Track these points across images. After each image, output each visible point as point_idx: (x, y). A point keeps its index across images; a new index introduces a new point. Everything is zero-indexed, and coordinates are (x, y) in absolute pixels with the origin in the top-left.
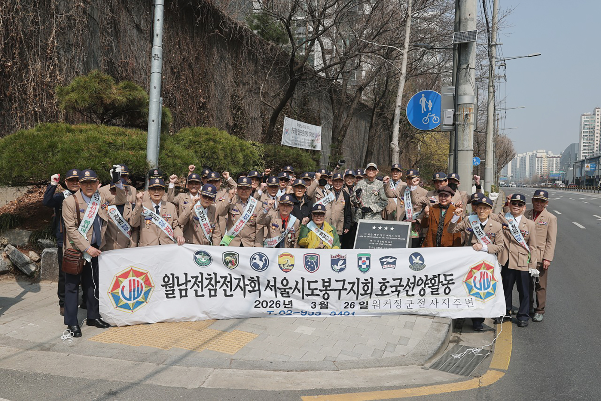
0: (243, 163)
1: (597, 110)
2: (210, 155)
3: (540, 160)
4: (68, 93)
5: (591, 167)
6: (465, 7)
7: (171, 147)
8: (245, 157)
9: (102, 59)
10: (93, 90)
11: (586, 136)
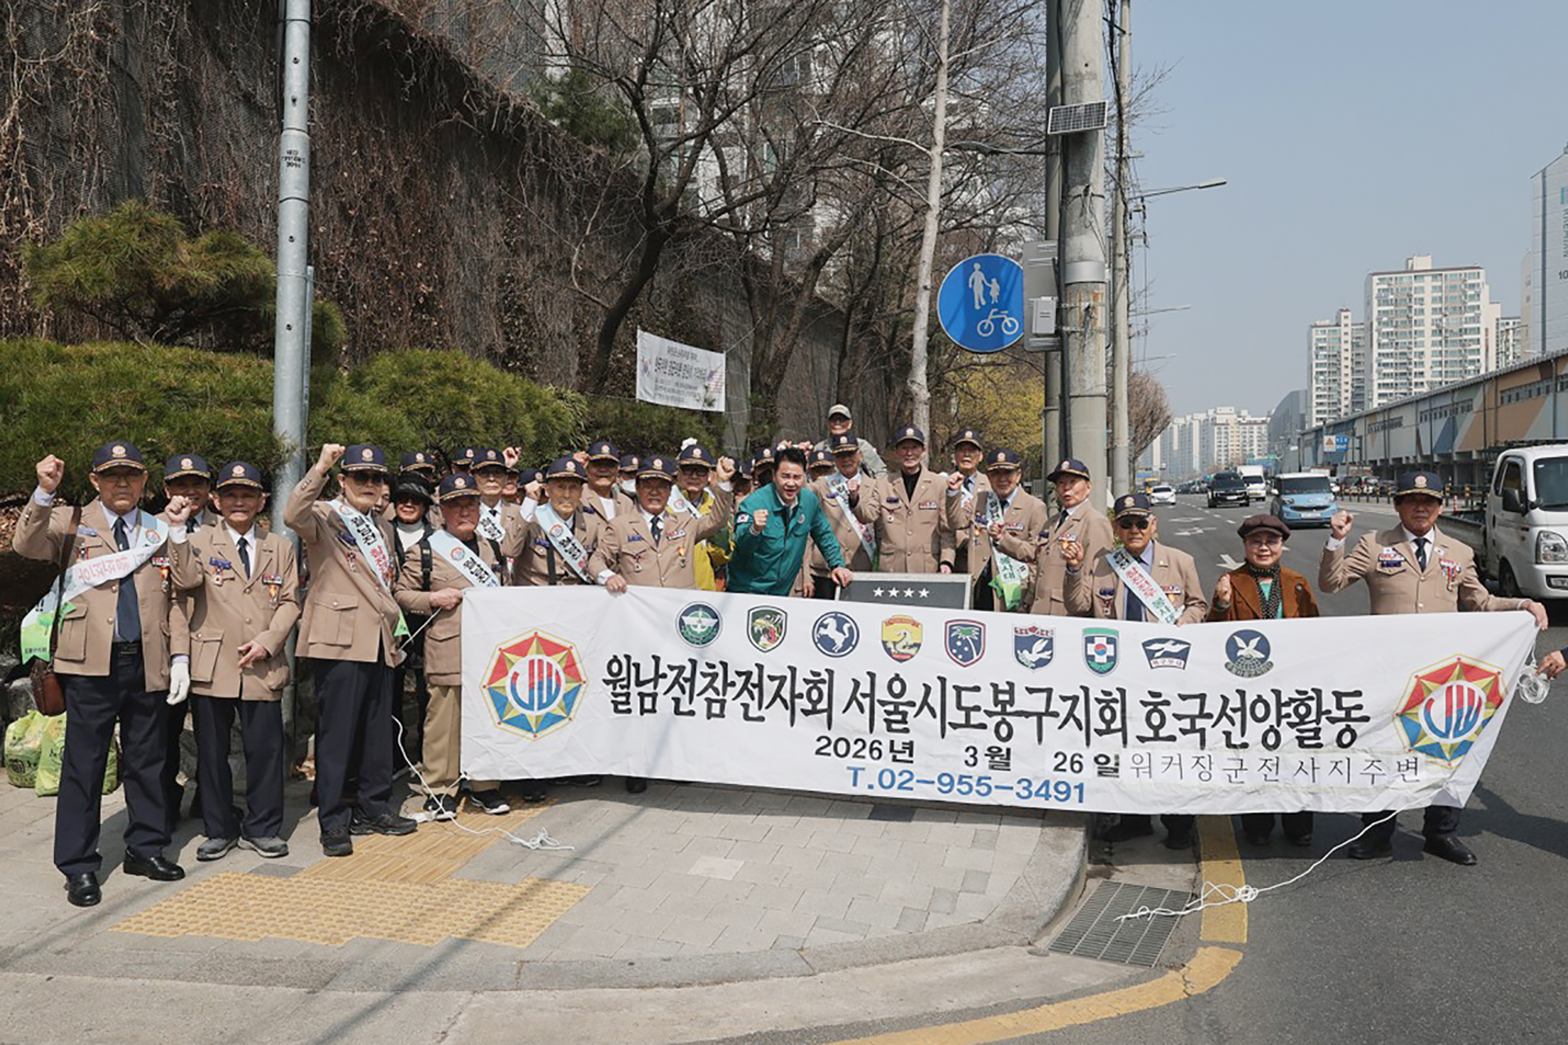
0: (534, 439)
1: (1343, 314)
2: (448, 422)
3: (1223, 430)
4: (54, 262)
5: (1337, 443)
6: (1076, 45)
7: (341, 399)
8: (540, 424)
9: (153, 179)
10: (126, 253)
11: (1322, 373)
